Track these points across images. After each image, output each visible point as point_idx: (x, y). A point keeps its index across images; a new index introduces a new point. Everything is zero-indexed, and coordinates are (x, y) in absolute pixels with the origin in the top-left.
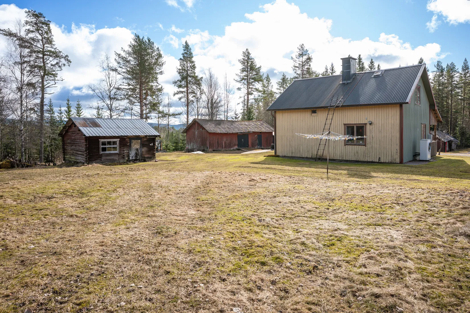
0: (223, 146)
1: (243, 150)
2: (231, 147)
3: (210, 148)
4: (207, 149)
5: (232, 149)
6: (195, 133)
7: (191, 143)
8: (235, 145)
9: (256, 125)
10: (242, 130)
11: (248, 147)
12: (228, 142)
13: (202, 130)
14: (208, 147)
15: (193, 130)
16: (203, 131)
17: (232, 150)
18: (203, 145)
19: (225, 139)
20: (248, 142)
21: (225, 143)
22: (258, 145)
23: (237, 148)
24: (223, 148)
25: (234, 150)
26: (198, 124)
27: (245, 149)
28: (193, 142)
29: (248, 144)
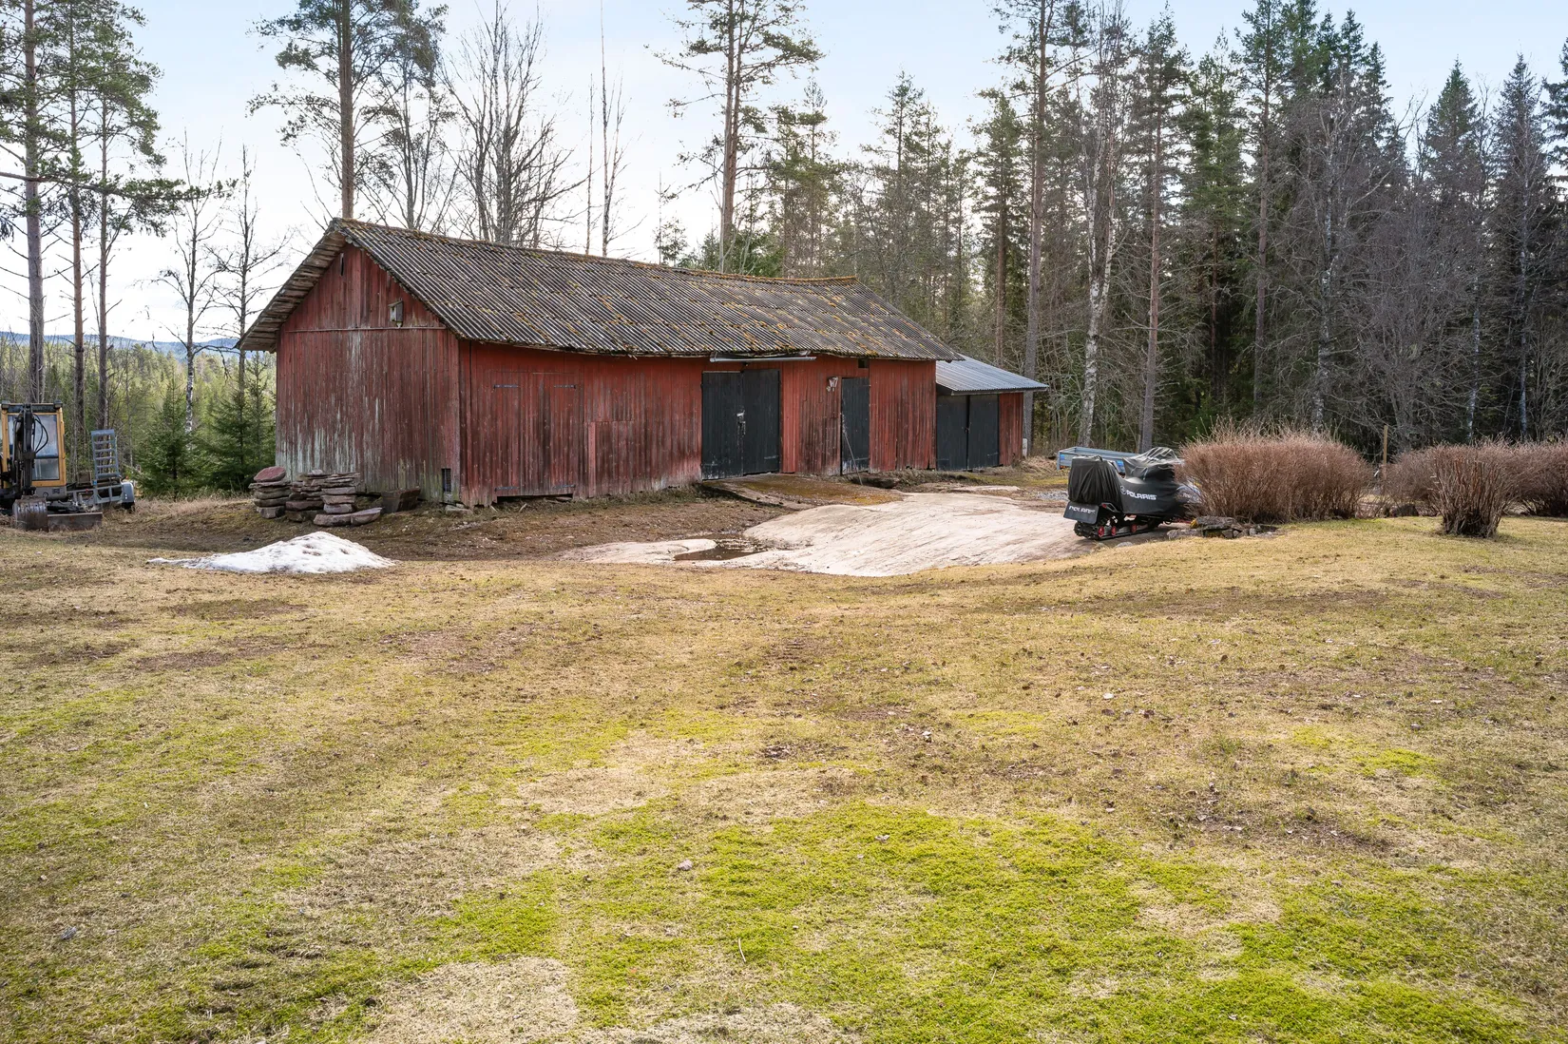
0: (583, 460)
1: (754, 495)
2: (646, 468)
3: (467, 482)
4: (446, 489)
5: (658, 485)
6: (341, 348)
7: (309, 433)
8: (682, 455)
9: (822, 305)
10: (738, 340)
11: (776, 466)
12: (624, 429)
13: (404, 316)
14: (455, 465)
15: (328, 323)
16: (415, 324)
17: (657, 500)
18: (407, 451)
19: (600, 407)
20: (779, 432)
21: (605, 437)
22: (845, 457)
23: (700, 476)
24: (584, 478)
25: (673, 495)
26: (374, 268)
27: (762, 486)
28: (330, 428)
29: (779, 450)
